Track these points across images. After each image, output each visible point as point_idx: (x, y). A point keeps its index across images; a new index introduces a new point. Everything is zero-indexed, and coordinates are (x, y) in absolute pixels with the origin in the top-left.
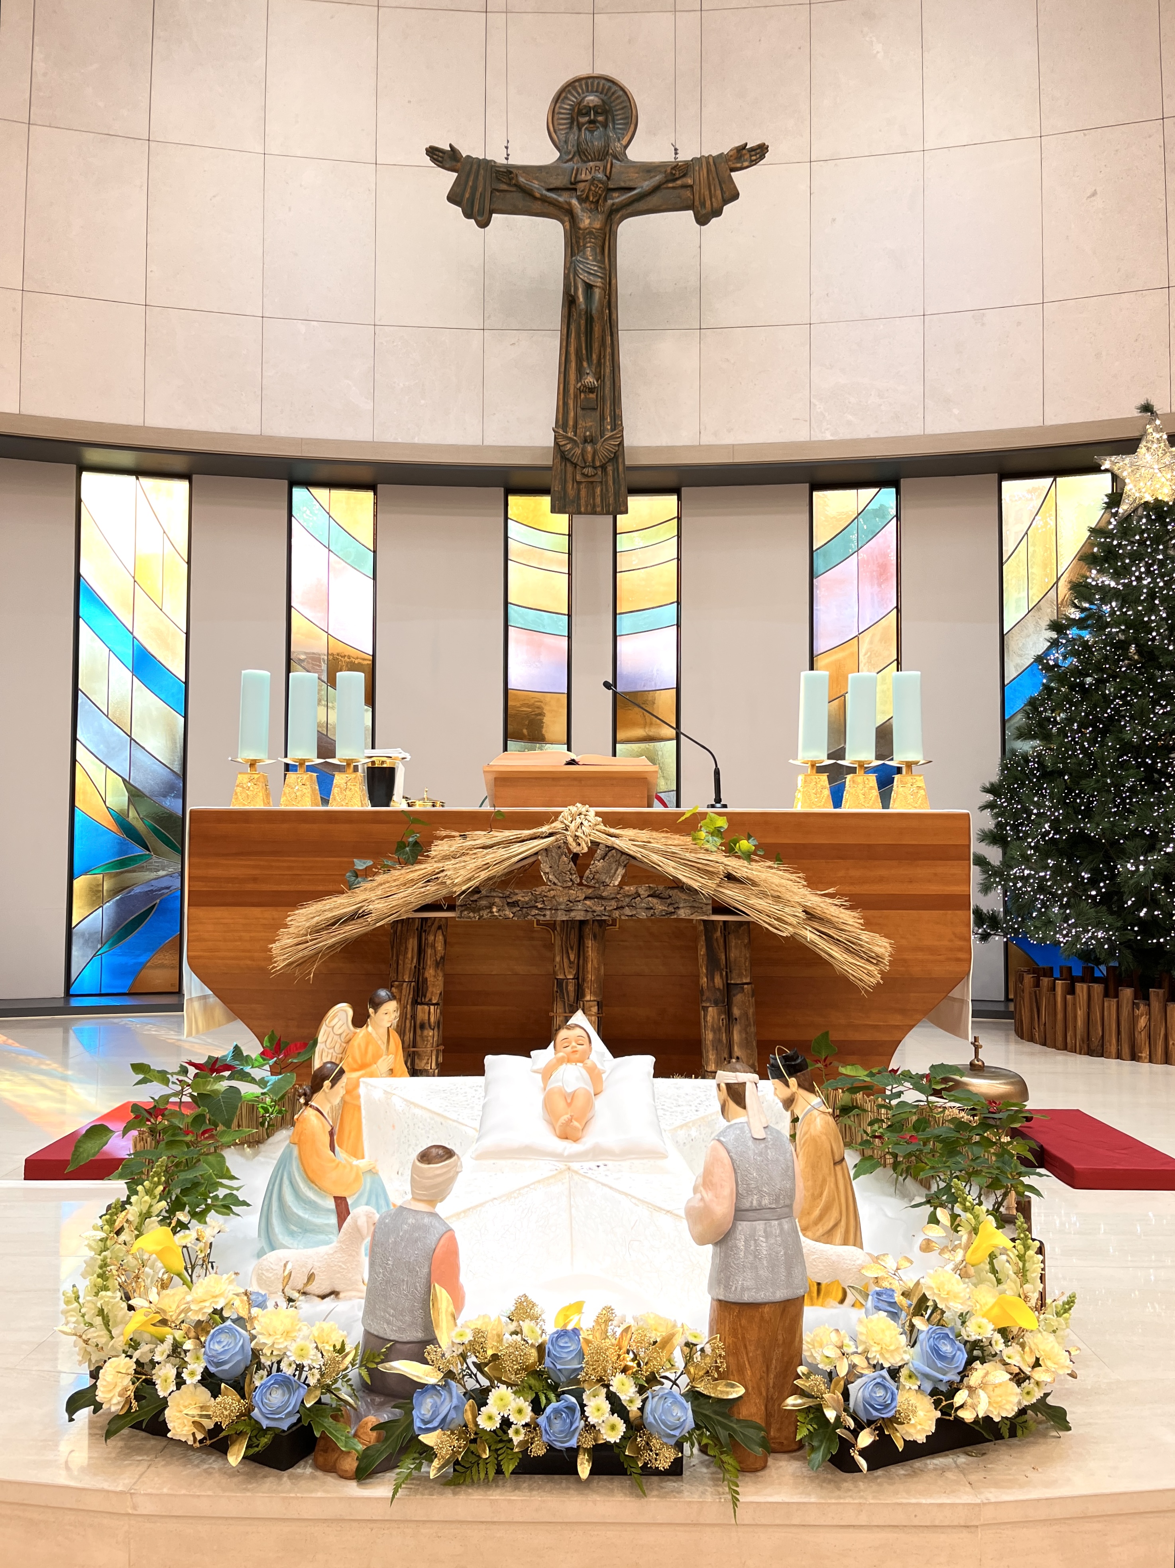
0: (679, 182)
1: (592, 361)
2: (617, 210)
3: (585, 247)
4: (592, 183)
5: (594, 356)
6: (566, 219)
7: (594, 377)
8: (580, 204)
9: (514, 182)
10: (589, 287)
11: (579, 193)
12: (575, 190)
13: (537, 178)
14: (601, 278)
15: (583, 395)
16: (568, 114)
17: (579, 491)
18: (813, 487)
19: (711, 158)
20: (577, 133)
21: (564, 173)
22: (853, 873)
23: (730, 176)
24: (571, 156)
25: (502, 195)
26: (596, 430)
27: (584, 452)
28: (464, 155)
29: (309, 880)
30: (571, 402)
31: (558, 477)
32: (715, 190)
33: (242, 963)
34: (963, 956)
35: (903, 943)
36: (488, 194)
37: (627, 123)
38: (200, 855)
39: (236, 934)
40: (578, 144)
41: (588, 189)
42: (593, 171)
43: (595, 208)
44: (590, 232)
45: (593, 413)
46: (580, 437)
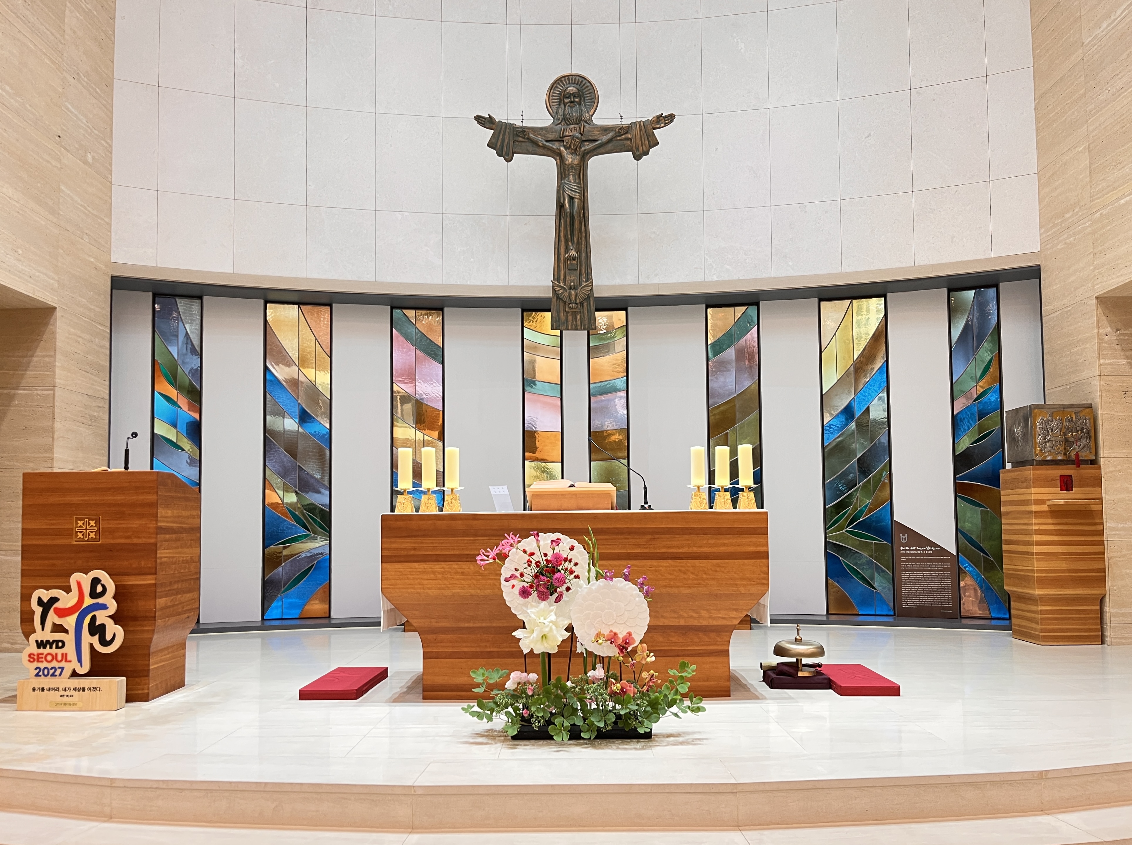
0: (623, 137)
1: (574, 241)
2: (588, 153)
3: (569, 175)
4: (573, 139)
5: (575, 239)
6: (558, 158)
7: (575, 251)
8: (566, 150)
9: (527, 136)
10: (571, 199)
11: (565, 144)
12: (563, 141)
13: (540, 134)
14: (579, 193)
15: (569, 262)
16: (558, 97)
17: (567, 317)
18: (707, 307)
19: (642, 122)
20: (563, 108)
21: (556, 131)
22: (710, 541)
23: (653, 132)
24: (560, 121)
25: (520, 144)
26: (577, 282)
27: (570, 295)
28: (497, 121)
29: (442, 549)
30: (562, 265)
31: (555, 309)
32: (644, 141)
33: (409, 591)
34: (765, 582)
35: (736, 576)
36: (512, 143)
37: (593, 102)
38: (388, 537)
39: (406, 576)
40: (564, 115)
41: (570, 141)
42: (573, 130)
43: (574, 152)
44: (571, 166)
45: (575, 272)
46: (567, 286)
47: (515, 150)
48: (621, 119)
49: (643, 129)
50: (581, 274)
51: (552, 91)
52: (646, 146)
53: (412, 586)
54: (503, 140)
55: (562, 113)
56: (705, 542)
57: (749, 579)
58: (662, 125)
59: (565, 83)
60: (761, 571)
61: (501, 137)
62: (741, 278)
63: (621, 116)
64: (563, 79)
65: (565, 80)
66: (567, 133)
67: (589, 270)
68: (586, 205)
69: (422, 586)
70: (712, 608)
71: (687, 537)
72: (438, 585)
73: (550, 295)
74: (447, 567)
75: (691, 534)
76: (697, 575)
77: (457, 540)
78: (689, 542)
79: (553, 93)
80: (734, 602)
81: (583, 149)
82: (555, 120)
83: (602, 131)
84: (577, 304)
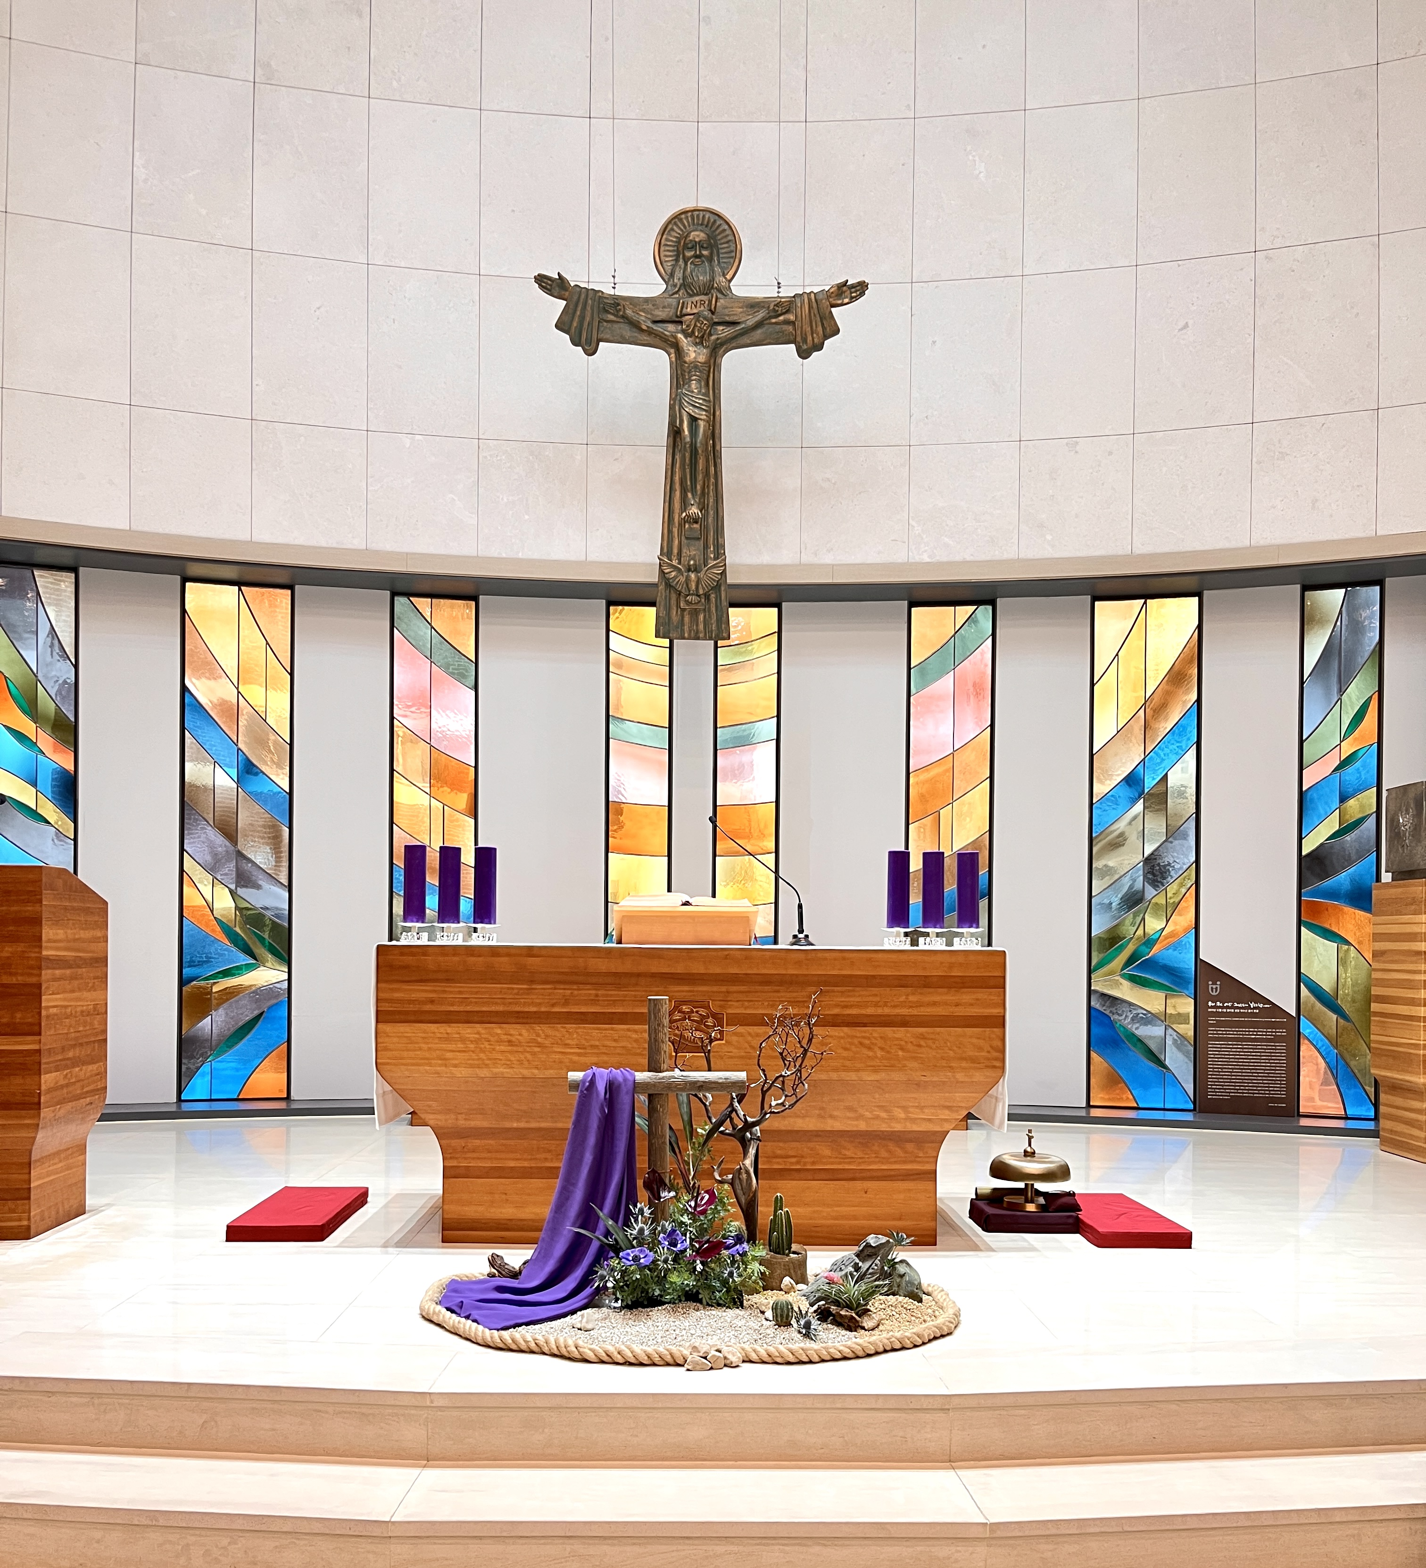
0: (781, 318)
1: (696, 492)
2: (722, 344)
3: (690, 380)
4: (698, 320)
5: (698, 487)
6: (672, 351)
7: (698, 508)
8: (686, 337)
9: (621, 313)
10: (693, 420)
11: (684, 327)
12: (681, 323)
13: (643, 310)
14: (705, 411)
15: (687, 526)
16: (674, 246)
17: (683, 617)
18: (912, 604)
19: (812, 295)
20: (683, 266)
21: (669, 306)
22: (911, 998)
23: (831, 312)
24: (677, 289)
25: (609, 325)
26: (699, 558)
27: (688, 579)
28: (572, 284)
29: (476, 1003)
30: (675, 530)
31: (663, 603)
32: (816, 327)
33: (421, 1068)
34: (998, 1064)
35: (951, 1053)
36: (596, 324)
37: (732, 257)
38: (386, 982)
39: (416, 1045)
40: (684, 278)
41: (693, 323)
42: (698, 305)
43: (700, 341)
44: (695, 365)
45: (697, 543)
46: (684, 566)
47: (601, 336)
48: (779, 288)
49: (815, 305)
50: (706, 547)
51: (664, 236)
52: (818, 335)
53: (427, 1061)
54: (582, 318)
55: (681, 275)
56: (903, 998)
57: (973, 1060)
58: (846, 300)
59: (686, 224)
60: (991, 1047)
61: (578, 313)
62: (969, 558)
63: (779, 283)
64: (683, 216)
65: (687, 218)
66: (689, 309)
67: (720, 540)
68: (717, 431)
69: (444, 1062)
70: (911, 1104)
71: (875, 990)
72: (469, 1060)
73: (655, 579)
74: (483, 1032)
75: (880, 985)
76: (888, 1052)
77: (502, 988)
78: (878, 999)
79: (667, 240)
80: (947, 1094)
81: (713, 338)
82: (669, 287)
83: (747, 307)
84: (699, 596)
